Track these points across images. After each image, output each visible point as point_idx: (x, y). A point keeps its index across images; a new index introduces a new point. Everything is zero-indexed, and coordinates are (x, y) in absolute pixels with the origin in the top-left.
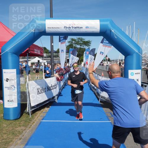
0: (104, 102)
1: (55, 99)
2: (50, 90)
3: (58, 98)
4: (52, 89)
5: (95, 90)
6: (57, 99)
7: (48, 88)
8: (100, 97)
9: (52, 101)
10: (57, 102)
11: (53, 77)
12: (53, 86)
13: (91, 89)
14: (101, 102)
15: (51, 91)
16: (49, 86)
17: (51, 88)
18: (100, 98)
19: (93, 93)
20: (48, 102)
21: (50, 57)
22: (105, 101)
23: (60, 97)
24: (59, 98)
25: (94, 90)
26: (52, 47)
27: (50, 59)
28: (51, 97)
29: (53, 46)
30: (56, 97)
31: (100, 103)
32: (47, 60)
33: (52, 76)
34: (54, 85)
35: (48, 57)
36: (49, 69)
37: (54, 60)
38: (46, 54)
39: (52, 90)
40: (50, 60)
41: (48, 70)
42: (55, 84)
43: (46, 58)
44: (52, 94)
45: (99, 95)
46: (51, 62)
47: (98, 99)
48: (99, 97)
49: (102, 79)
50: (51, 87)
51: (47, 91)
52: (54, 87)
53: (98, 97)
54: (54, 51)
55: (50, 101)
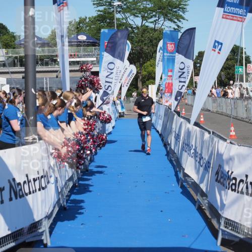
0: (237, 243)
1: (42, 234)
2: (22, 196)
3: (52, 228)
4: (27, 191)
5: (203, 194)
6: (51, 233)
7: (11, 186)
8: (222, 223)
9: (29, 238)
10: (49, 244)
11: (32, 143)
12: (35, 180)
13: (185, 193)
14: (225, 243)
15: (26, 201)
16: (18, 181)
17: (26, 186)
18: (222, 227)
19: (193, 208)
20: (13, 244)
21: (22, 62)
22: (241, 240)
23: (59, 224)
24: (56, 229)
25: (197, 197)
26: (29, 22)
27: (23, 69)
28: (25, 224)
29: (33, 18)
30: (45, 226)
31: (223, 249)
32: (8, 76)
33: (30, 138)
34: (36, 176)
35: (14, 65)
36: (19, 115)
37: (38, 75)
38: (4, 51)
39: (30, 198)
40: (20, 76)
41: (17, 118)
42: (41, 174)
43: (4, 65)
44: (30, 212)
45: (218, 217)
46: (26, 83)
47: (215, 233)
48: (219, 223)
49: (229, 150)
50: (25, 182)
51: (11, 199)
52: (37, 183)
53: (214, 222)
54: (39, 38)
55: (21, 240)
